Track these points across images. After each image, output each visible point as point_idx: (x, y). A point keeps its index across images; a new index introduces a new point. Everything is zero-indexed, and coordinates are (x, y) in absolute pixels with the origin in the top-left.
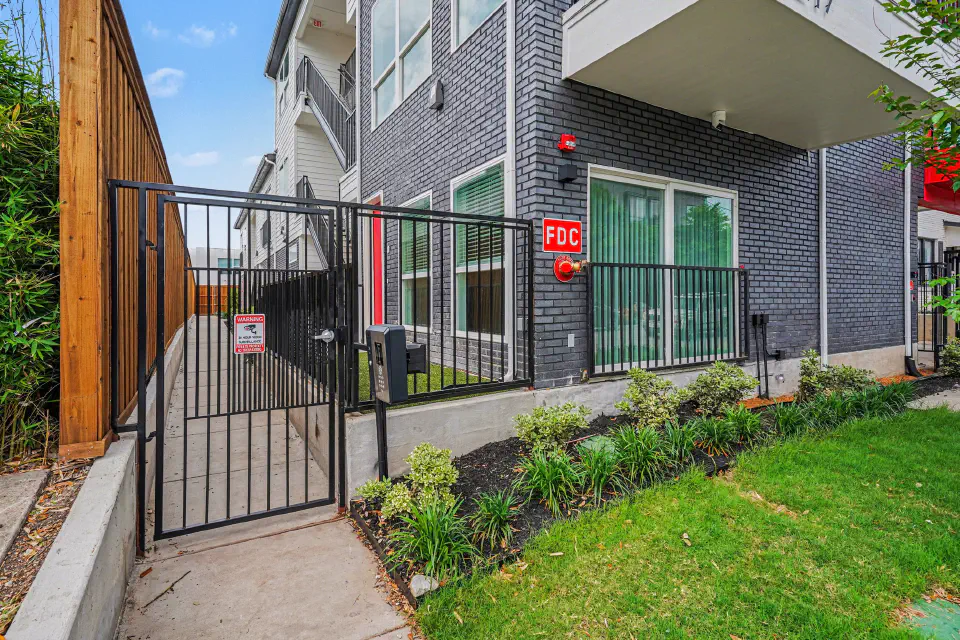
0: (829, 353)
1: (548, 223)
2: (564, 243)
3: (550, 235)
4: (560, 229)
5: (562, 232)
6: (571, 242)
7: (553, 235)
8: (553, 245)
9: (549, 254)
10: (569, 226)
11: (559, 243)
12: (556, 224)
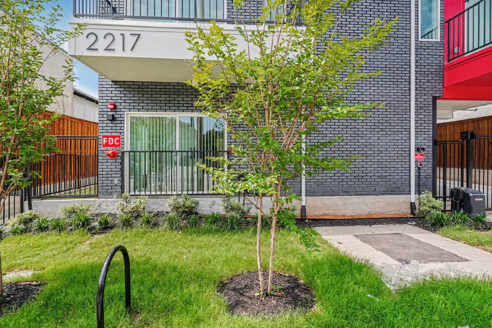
0: (306, 196)
1: (104, 137)
2: (112, 143)
3: (105, 141)
4: (110, 139)
5: (111, 140)
6: (115, 143)
7: (106, 141)
8: (107, 145)
9: (105, 148)
10: (114, 137)
11: (110, 143)
12: (108, 137)
